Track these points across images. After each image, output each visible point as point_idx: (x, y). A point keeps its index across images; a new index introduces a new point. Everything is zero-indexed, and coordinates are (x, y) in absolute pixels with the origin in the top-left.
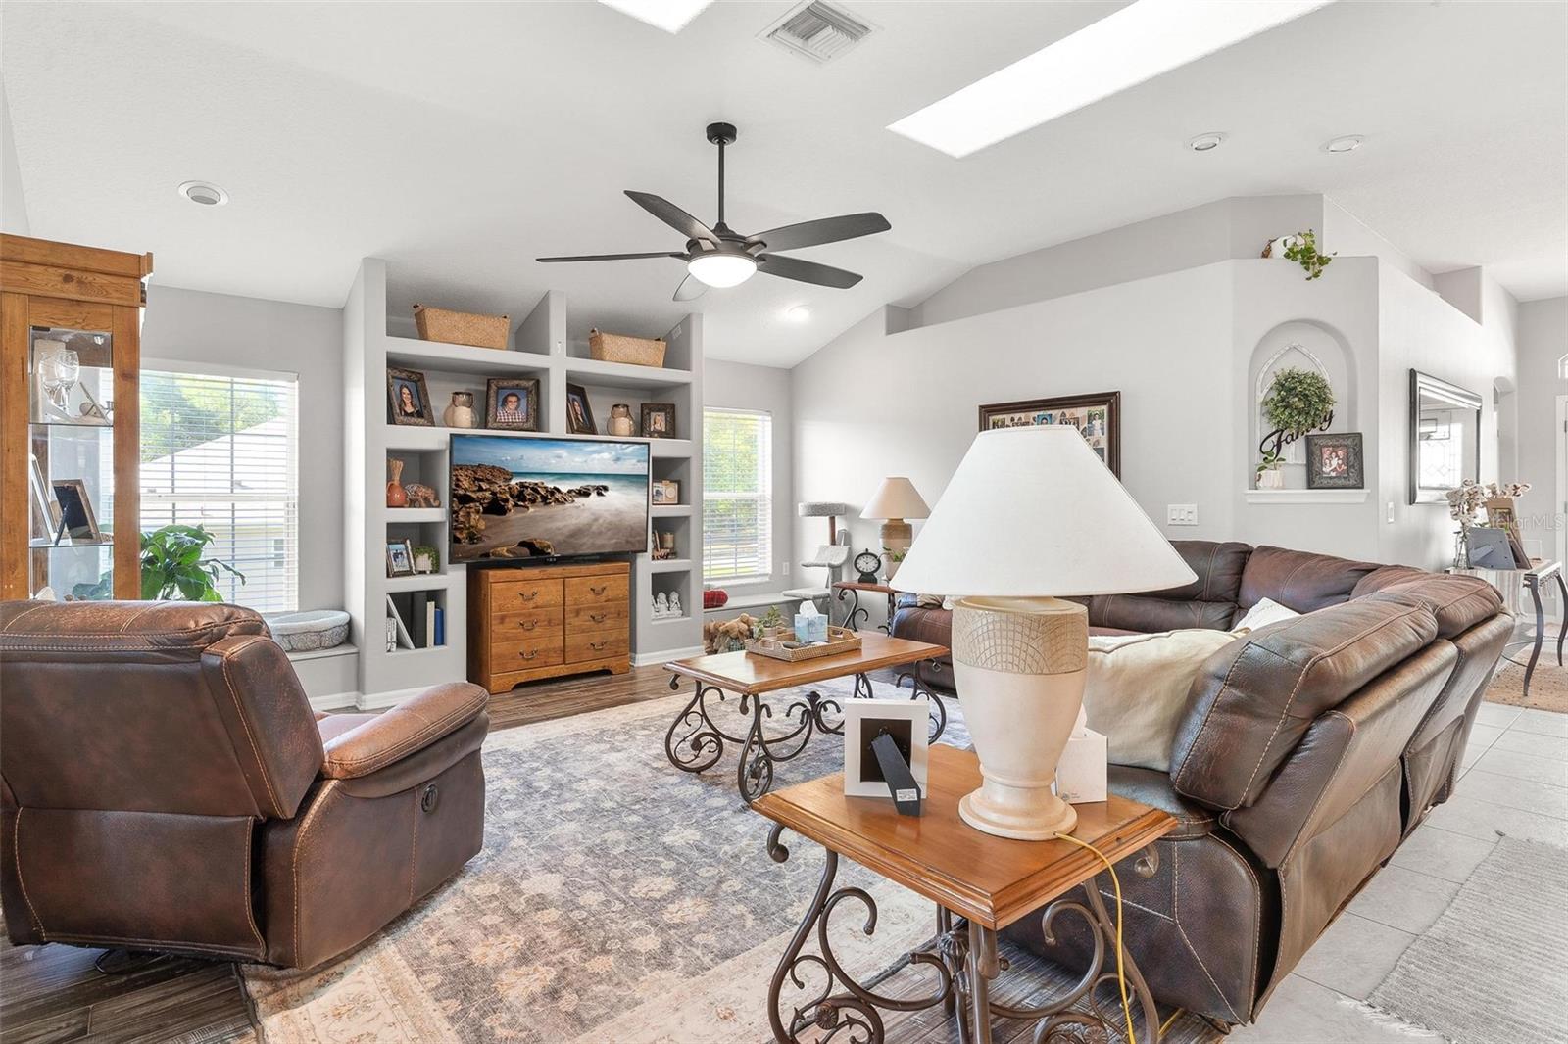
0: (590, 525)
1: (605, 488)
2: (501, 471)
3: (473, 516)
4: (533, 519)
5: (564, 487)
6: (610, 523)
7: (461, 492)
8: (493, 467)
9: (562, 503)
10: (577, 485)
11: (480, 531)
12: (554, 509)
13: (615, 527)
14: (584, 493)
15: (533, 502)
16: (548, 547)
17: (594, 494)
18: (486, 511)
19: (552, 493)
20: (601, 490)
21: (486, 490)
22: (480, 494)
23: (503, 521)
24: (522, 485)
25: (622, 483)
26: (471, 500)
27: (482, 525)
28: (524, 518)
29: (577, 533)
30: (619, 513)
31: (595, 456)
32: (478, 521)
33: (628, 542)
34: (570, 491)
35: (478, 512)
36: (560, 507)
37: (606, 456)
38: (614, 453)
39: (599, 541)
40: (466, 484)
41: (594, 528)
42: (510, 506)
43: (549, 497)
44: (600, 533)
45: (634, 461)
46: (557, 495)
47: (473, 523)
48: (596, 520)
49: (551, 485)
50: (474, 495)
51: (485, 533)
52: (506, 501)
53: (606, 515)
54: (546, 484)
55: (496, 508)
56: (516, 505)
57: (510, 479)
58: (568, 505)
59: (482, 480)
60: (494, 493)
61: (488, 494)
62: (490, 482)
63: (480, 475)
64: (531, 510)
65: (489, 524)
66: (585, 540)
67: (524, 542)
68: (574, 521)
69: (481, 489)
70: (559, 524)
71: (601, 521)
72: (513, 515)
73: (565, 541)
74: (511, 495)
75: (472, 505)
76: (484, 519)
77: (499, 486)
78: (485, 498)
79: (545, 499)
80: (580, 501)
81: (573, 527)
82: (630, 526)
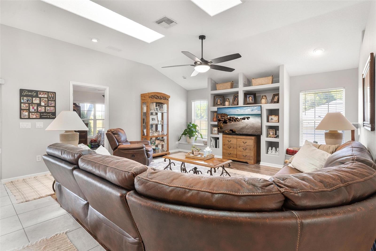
0: (246, 127)
1: (249, 118)
2: (226, 114)
3: (221, 124)
4: (232, 124)
5: (239, 117)
6: (251, 126)
7: (219, 119)
8: (225, 114)
9: (239, 121)
10: (242, 117)
11: (222, 127)
12: (237, 123)
13: (252, 127)
14: (244, 119)
15: (232, 121)
16: (236, 131)
17: (246, 119)
18: (223, 123)
19: (236, 119)
20: (248, 118)
21: (223, 118)
22: (222, 119)
23: (227, 125)
24: (230, 117)
25: (253, 116)
26: (221, 120)
27: (223, 126)
28: (230, 124)
29: (243, 128)
30: (253, 124)
31: (246, 110)
32: (222, 125)
33: (256, 131)
34: (240, 118)
35: (222, 123)
36: (238, 122)
37: (249, 110)
38: (251, 109)
39: (248, 131)
40: (220, 117)
41: (247, 127)
42: (228, 122)
43: (236, 120)
44: (248, 129)
45: (257, 111)
46: (238, 119)
47: (221, 125)
48: (247, 125)
49: (236, 117)
50: (221, 119)
51: (223, 127)
52: (227, 121)
53: (250, 124)
54: (235, 117)
55: (225, 122)
56: (229, 122)
57: (228, 116)
58: (240, 122)
59: (222, 116)
60: (225, 119)
61: (224, 119)
62: (224, 117)
63: (222, 115)
64: (232, 123)
65: (224, 125)
66: (244, 130)
67: (231, 130)
68: (242, 126)
69: (222, 118)
70: (238, 126)
71: (248, 126)
72: (228, 124)
73: (240, 130)
74: (228, 120)
75: (221, 121)
76: (223, 124)
77: (226, 117)
78: (223, 120)
79: (235, 120)
80: (243, 121)
81: (241, 127)
82: (256, 127)
